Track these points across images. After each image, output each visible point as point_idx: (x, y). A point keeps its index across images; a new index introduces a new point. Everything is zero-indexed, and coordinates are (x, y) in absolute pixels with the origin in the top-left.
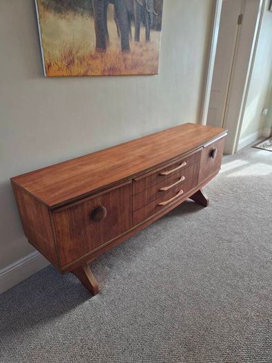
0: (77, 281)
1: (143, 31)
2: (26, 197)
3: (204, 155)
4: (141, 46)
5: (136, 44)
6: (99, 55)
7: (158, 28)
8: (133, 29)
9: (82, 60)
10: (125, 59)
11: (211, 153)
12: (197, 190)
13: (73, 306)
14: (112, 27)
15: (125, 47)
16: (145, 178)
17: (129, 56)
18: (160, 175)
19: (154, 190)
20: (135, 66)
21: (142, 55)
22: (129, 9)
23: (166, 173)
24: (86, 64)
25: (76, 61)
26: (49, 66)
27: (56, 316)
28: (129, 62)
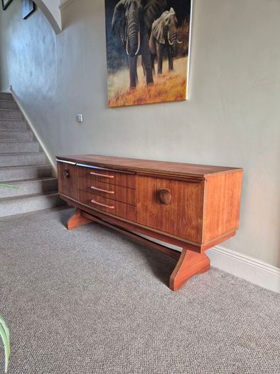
4: (164, 76)
5: (159, 76)
6: (132, 91)
8: (156, 66)
9: (123, 96)
10: (149, 91)
14: (140, 70)
21: (165, 83)
25: (120, 98)
26: (110, 102)
28: (153, 92)
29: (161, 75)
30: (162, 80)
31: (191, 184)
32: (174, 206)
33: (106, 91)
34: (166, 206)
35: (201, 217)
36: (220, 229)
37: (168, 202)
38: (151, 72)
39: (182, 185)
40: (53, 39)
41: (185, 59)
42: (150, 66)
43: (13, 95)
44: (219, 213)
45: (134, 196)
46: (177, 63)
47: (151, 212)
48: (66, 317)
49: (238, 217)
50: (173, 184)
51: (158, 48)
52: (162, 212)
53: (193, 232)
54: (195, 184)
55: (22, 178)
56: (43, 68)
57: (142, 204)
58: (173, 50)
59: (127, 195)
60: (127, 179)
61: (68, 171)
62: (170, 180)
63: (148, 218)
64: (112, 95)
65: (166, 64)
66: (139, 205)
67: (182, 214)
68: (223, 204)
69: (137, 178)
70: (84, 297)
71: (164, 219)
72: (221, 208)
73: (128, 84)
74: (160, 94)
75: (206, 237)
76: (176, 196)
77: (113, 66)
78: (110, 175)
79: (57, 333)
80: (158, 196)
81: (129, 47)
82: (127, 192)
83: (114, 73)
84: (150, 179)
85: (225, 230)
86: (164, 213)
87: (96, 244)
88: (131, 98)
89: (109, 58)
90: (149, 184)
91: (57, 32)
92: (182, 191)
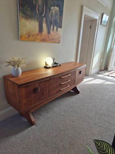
0: (26, 120)
1: (55, 28)
2: (9, 83)
3: (77, 72)
4: (54, 33)
5: (53, 32)
6: (39, 34)
7: (61, 27)
8: (52, 27)
9: (33, 35)
11: (80, 72)
12: (75, 86)
13: (24, 129)
14: (44, 25)
15: (49, 32)
16: (55, 78)
17: (50, 36)
18: (60, 78)
19: (58, 83)
20: (52, 39)
21: (55, 36)
22: (51, 20)
23: (63, 77)
24: (34, 37)
25: (31, 36)
26: (21, 36)
27: (17, 133)
28: (50, 38)
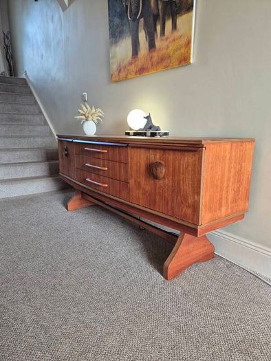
4: (167, 39)
5: (162, 40)
6: (134, 61)
8: (159, 28)
9: (125, 67)
10: (152, 58)
17: (155, 54)
21: (168, 47)
25: (122, 69)
28: (155, 59)
29: (164, 38)
30: (165, 44)
31: (186, 154)
32: (168, 181)
33: (109, 65)
34: (161, 182)
35: (198, 193)
36: (223, 209)
37: (161, 176)
38: (154, 36)
39: (178, 155)
40: (60, 17)
41: (189, 14)
42: (153, 30)
43: (27, 80)
44: (222, 189)
45: (127, 172)
46: (181, 20)
47: (144, 189)
48: (38, 304)
49: (247, 197)
50: (167, 155)
51: (160, 7)
52: (155, 190)
53: (189, 212)
54: (191, 153)
55: (30, 160)
56: (52, 49)
57: (135, 181)
58: (176, 7)
59: (120, 171)
60: (119, 152)
61: (66, 150)
62: (164, 150)
63: (141, 196)
64: (114, 67)
65: (169, 24)
66: (132, 182)
67: (176, 189)
68: (229, 180)
69: (130, 151)
70: (65, 282)
71: (157, 198)
72: (225, 184)
73: (130, 53)
74: (162, 60)
75: (205, 218)
76: (171, 169)
77: (115, 35)
78: (103, 149)
79: (23, 321)
80: (151, 171)
81: (131, 11)
82: (120, 167)
83: (116, 42)
84: (143, 150)
85: (230, 211)
86: (157, 191)
87: (93, 226)
88: (133, 68)
89: (111, 27)
90: (142, 157)
91: (64, 8)
92: (177, 162)
